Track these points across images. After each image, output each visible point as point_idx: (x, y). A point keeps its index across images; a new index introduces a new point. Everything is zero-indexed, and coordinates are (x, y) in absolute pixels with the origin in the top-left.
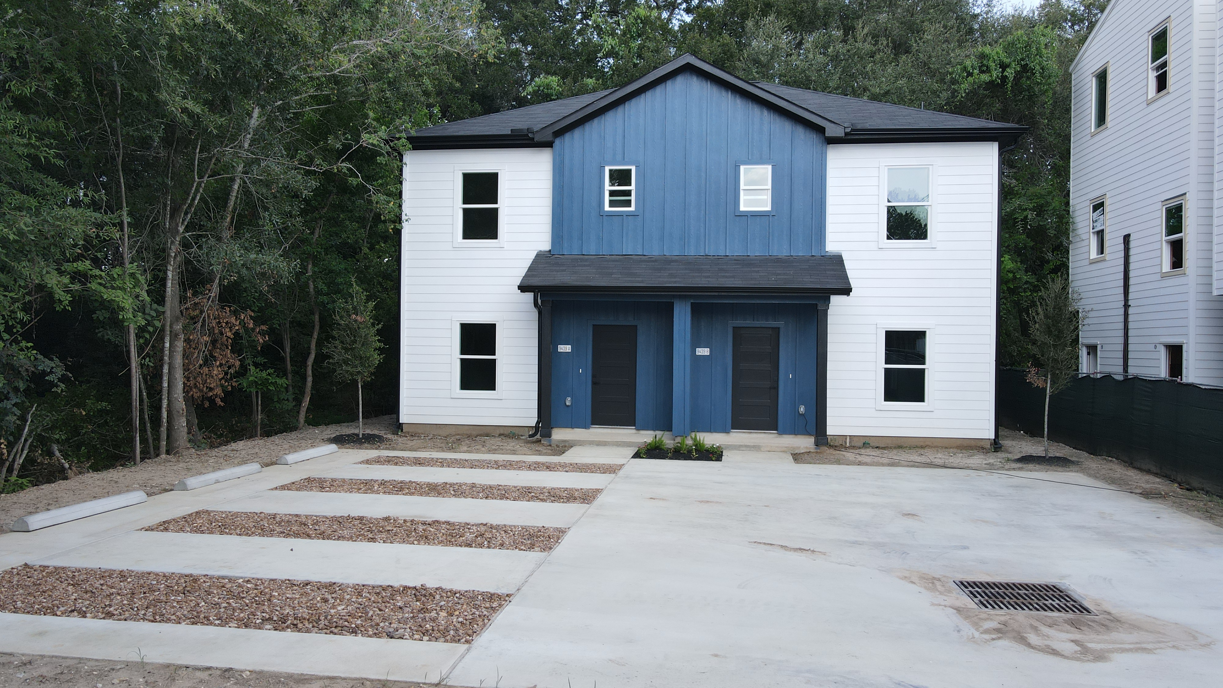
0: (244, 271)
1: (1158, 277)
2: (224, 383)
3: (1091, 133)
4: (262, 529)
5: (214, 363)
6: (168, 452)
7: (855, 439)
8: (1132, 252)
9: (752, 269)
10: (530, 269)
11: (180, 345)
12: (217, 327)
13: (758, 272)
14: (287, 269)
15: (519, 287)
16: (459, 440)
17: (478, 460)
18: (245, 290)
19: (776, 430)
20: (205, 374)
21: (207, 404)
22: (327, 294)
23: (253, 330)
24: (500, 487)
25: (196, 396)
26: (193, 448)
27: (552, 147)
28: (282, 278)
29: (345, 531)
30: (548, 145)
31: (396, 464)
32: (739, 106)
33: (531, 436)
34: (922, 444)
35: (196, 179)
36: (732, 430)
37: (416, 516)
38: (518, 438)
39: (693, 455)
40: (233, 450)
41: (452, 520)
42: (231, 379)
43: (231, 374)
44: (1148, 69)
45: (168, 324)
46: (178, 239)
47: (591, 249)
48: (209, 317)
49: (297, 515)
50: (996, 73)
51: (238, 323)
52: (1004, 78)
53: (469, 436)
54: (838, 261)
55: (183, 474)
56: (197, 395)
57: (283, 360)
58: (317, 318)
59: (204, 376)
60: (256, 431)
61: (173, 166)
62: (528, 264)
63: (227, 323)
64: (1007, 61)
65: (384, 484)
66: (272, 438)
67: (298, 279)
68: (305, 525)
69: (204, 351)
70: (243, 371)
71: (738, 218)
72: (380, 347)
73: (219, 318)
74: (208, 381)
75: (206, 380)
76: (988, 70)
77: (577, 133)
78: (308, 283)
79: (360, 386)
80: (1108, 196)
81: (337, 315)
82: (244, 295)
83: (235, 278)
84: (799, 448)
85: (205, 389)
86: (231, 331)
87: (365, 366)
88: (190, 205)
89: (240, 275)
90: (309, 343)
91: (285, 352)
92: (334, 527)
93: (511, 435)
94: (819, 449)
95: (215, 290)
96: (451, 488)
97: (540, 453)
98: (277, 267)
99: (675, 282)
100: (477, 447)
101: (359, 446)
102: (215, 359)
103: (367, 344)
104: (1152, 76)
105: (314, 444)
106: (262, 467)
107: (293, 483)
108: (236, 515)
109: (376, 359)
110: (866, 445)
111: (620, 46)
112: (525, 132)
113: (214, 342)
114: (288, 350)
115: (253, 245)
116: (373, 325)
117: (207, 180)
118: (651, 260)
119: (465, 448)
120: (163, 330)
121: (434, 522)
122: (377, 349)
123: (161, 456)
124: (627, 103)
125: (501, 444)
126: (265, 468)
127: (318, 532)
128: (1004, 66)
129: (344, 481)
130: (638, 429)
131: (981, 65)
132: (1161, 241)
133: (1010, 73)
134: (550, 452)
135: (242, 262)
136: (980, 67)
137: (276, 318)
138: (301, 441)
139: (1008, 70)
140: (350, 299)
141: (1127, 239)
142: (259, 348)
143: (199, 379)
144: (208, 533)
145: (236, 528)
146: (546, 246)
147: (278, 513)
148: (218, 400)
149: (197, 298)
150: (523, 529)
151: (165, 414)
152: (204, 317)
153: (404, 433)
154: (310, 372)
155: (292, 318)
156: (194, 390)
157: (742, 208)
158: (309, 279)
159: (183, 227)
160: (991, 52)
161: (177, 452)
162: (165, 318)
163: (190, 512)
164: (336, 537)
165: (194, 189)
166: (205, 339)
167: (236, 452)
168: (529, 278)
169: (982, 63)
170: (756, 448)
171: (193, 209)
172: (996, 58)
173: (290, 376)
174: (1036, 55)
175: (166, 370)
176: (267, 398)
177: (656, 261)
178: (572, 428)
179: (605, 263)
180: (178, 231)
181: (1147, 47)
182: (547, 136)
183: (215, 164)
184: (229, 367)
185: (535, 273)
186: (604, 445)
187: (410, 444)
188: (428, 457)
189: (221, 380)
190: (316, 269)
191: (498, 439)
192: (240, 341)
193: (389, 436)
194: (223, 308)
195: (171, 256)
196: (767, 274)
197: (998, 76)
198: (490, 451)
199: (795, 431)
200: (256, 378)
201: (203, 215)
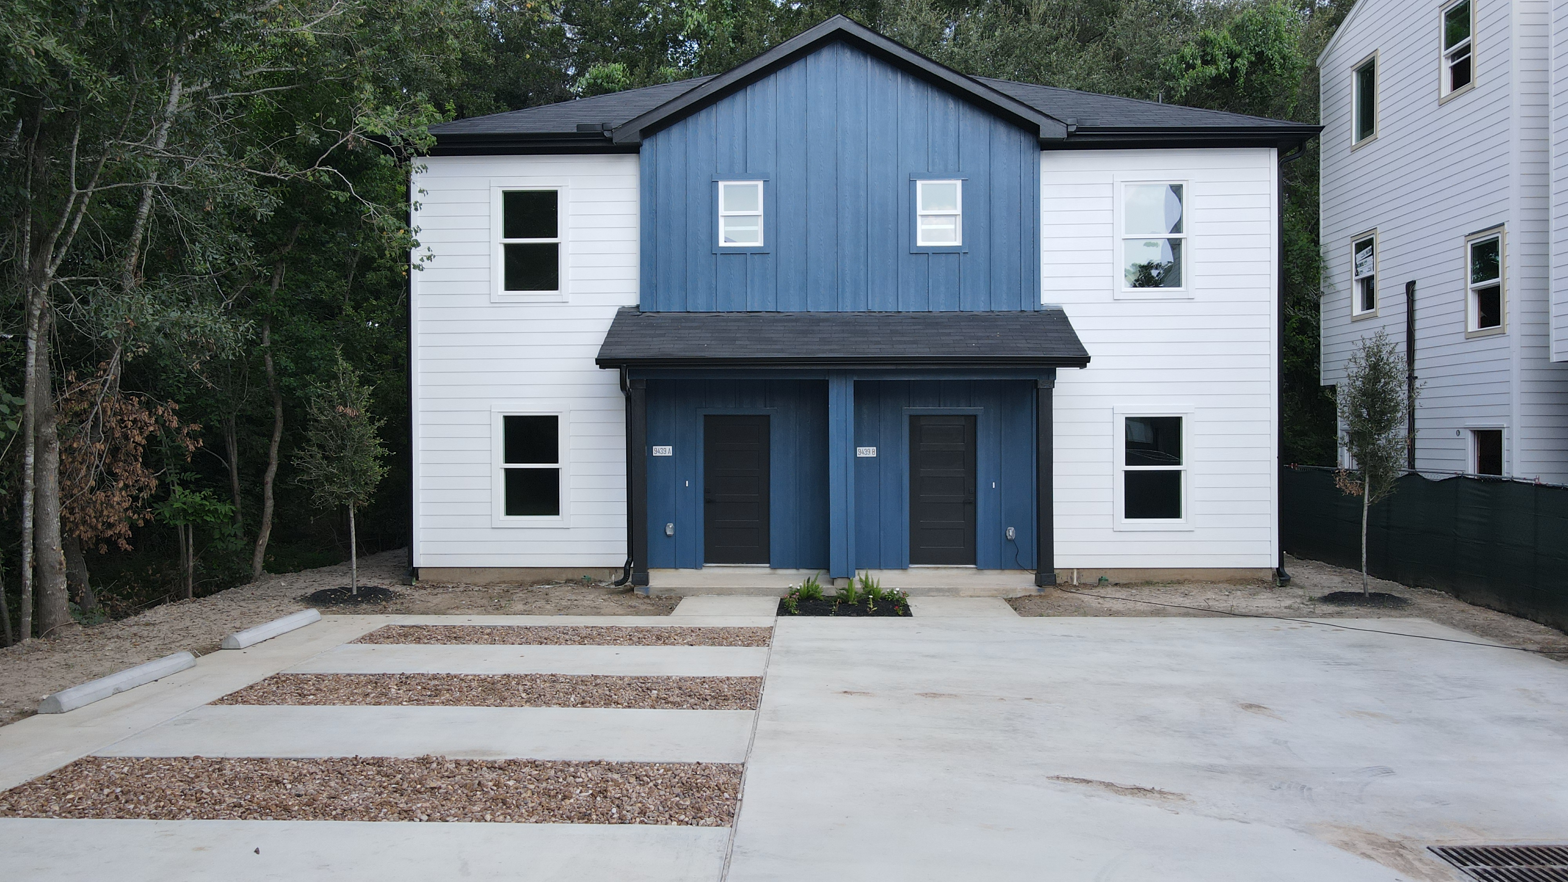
0: (160, 339)
1: (1461, 338)
2: (131, 514)
3: (1351, 146)
4: (198, 800)
5: (114, 483)
6: (36, 633)
7: (1084, 573)
8: (1418, 305)
9: (941, 331)
10: (610, 334)
11: (53, 460)
12: (118, 428)
13: (949, 334)
14: (232, 334)
15: (596, 359)
16: (508, 591)
17: (547, 627)
18: (164, 369)
19: (975, 564)
20: (99, 502)
21: (104, 549)
22: (294, 375)
23: (178, 430)
24: (598, 681)
25: (85, 537)
26: (79, 623)
27: (638, 152)
28: (224, 350)
29: (354, 795)
30: (633, 149)
31: (418, 640)
32: (913, 94)
33: (617, 583)
34: (1179, 577)
35: (75, 189)
36: (911, 566)
37: (474, 752)
38: (596, 587)
39: (870, 608)
40: (147, 625)
41: (540, 757)
42: (144, 507)
43: (143, 499)
44: (1439, 58)
45: (32, 426)
46: (45, 287)
47: (700, 303)
48: (104, 411)
49: (262, 760)
50: (1223, 65)
51: (153, 420)
52: (1234, 72)
53: (521, 585)
54: (1058, 318)
55: (58, 676)
56: (87, 535)
57: (227, 473)
58: (279, 411)
59: (98, 506)
60: (187, 590)
61: (35, 170)
62: (606, 326)
63: (135, 421)
64: (1238, 48)
65: (406, 683)
66: (211, 599)
67: (248, 352)
68: (278, 783)
69: (97, 467)
70: (164, 493)
71: (914, 256)
72: (383, 455)
73: (121, 413)
74: (105, 513)
75: (102, 511)
76: (1213, 61)
77: (676, 132)
78: (264, 358)
79: (352, 515)
80: (1379, 231)
81: (313, 407)
82: (163, 378)
83: (146, 351)
84: (1014, 590)
85: (100, 526)
86: (141, 433)
87: (360, 483)
88: (67, 232)
89: (152, 343)
90: (268, 447)
91: (228, 461)
92: (332, 784)
93: (585, 582)
94: (1043, 591)
95: (114, 370)
96: (521, 688)
97: (638, 613)
98: (215, 331)
99: (831, 351)
100: (538, 604)
101: (352, 608)
102: (115, 477)
103: (363, 451)
104: (1446, 66)
105: (281, 608)
106: (197, 656)
107: (251, 687)
108: (148, 765)
109: (377, 472)
110: (1102, 582)
111: (709, 24)
112: (599, 129)
113: (114, 451)
114: (234, 459)
115: (174, 297)
116: (372, 421)
117: (93, 193)
118: (790, 318)
119: (520, 607)
120: (21, 436)
121: (510, 763)
122: (378, 458)
123: (24, 641)
124: (749, 89)
125: (574, 597)
126: (203, 659)
127: (305, 799)
128: (1233, 56)
129: (337, 678)
130: (773, 568)
131: (1202, 53)
132: (1466, 289)
133: (1242, 63)
134: (651, 608)
135: (157, 324)
136: (1202, 57)
137: (213, 411)
138: (260, 603)
139: (1239, 60)
140: (333, 381)
141: (1410, 287)
142: (189, 459)
143: (90, 511)
144: (94, 816)
145: (148, 799)
146: (631, 299)
147: (228, 756)
148: (123, 544)
149: (85, 382)
150: (666, 770)
151: (28, 573)
152: (97, 413)
153: (422, 582)
154: (269, 492)
155: (239, 411)
156: (82, 528)
157: (920, 243)
158: (266, 353)
159: (54, 268)
160: (1216, 37)
161: (52, 632)
162: (25, 416)
163: (62, 765)
164: (339, 811)
165: (70, 205)
166: (98, 446)
167: (152, 627)
168: (611, 348)
169: (1203, 51)
170: (953, 592)
171: (70, 240)
172: (1222, 44)
173: (238, 499)
174: (1275, 40)
175: (28, 500)
176: (203, 535)
177: (797, 320)
178: (676, 568)
179: (723, 324)
180: (44, 275)
181: (1439, 27)
182: (631, 136)
183: (106, 166)
184: (140, 490)
185: (619, 340)
186: (729, 595)
187: (434, 601)
188: (468, 624)
189: (126, 510)
190: (276, 337)
191: (566, 589)
192: (158, 448)
193: (399, 589)
194: (127, 398)
195: (34, 315)
196: (962, 338)
197: (1226, 68)
198: (561, 610)
199: (1001, 565)
200: (184, 503)
201: (89, 248)
